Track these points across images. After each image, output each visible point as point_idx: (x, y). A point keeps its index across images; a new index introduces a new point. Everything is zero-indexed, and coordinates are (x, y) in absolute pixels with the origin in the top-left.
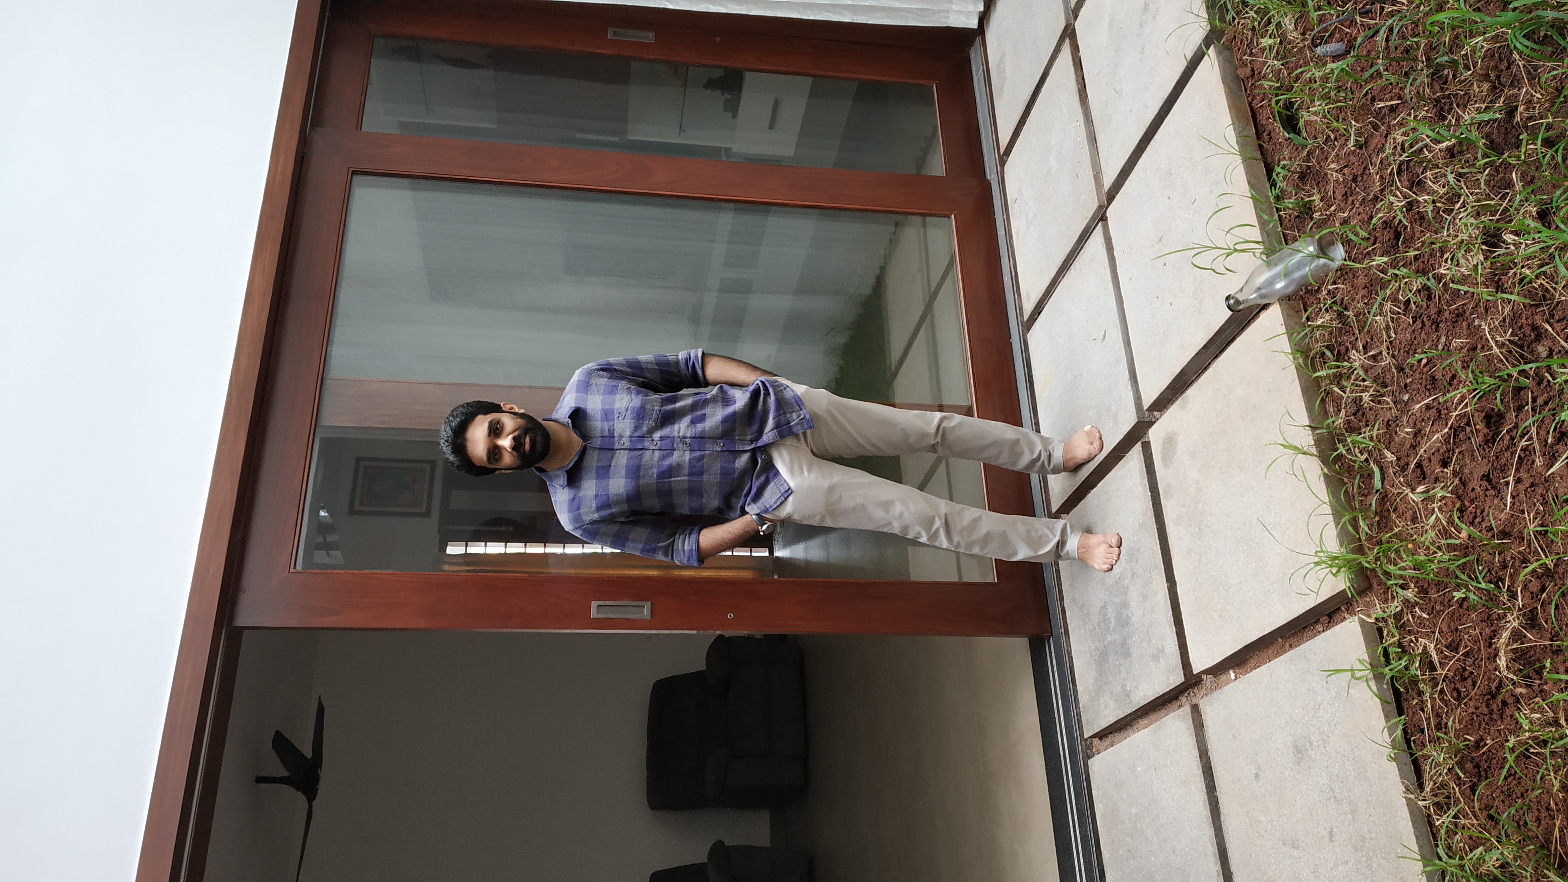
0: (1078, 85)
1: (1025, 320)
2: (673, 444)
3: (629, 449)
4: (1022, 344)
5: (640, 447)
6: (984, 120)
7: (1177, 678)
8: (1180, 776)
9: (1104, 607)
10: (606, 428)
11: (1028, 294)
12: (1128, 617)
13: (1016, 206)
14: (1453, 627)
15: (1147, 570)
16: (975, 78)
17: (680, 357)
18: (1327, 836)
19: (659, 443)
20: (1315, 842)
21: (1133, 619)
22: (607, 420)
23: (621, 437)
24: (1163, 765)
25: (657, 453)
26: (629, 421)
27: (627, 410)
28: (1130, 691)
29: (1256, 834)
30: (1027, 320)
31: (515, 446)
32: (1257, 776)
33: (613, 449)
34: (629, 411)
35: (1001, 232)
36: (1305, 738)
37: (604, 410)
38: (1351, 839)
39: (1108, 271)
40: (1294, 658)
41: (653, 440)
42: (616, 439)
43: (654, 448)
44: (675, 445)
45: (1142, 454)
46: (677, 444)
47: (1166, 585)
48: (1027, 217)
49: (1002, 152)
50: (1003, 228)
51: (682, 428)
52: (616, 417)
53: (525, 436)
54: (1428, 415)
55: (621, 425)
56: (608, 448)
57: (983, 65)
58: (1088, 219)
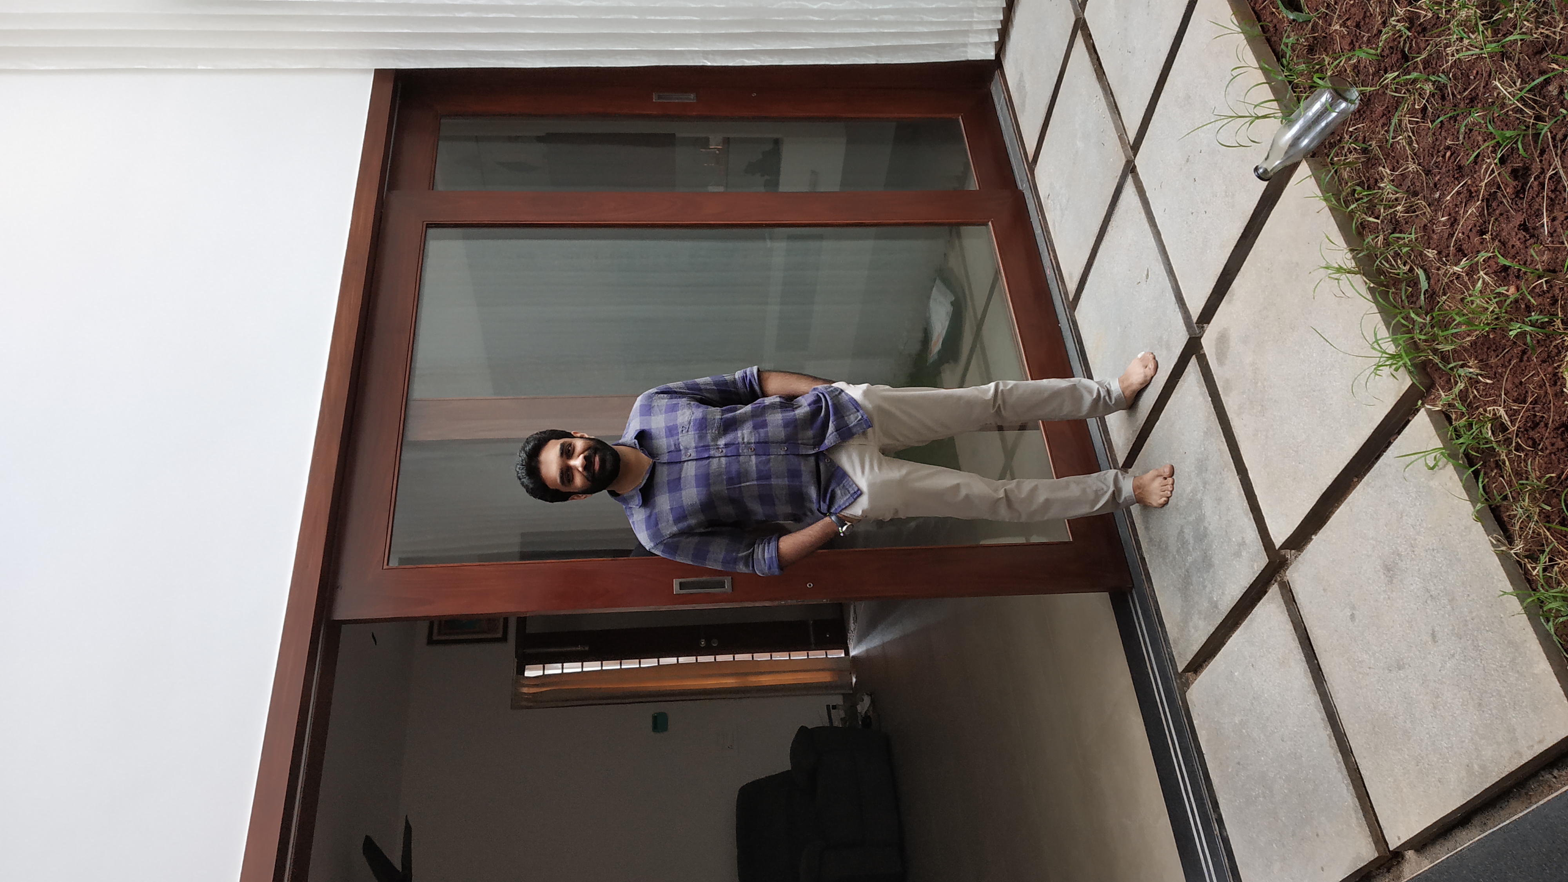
0: (1093, 66)
1: (1071, 300)
2: (738, 450)
3: (696, 460)
4: (1071, 324)
5: (706, 456)
6: (1010, 141)
7: (1262, 561)
8: (1278, 658)
9: (1181, 532)
10: (672, 443)
11: (1071, 274)
12: (1206, 528)
13: (1049, 201)
14: (1517, 381)
15: (1217, 473)
16: (998, 108)
17: (737, 377)
18: (1429, 639)
19: (724, 451)
20: (1419, 651)
21: (1211, 528)
22: (672, 436)
23: (687, 449)
24: (1260, 656)
25: (723, 460)
26: (693, 433)
27: (690, 423)
28: (1217, 601)
29: (1361, 676)
30: (1073, 299)
31: (586, 465)
32: (1353, 617)
33: (681, 462)
34: (692, 424)
35: (1038, 231)
36: (1393, 553)
37: (667, 427)
38: (1454, 629)
39: (1143, 215)
40: (1370, 481)
41: (718, 448)
42: (683, 452)
43: (720, 455)
44: (740, 451)
45: (1198, 365)
46: (743, 450)
47: (1237, 477)
48: (1061, 206)
49: (1030, 159)
50: (1040, 227)
51: (745, 434)
52: (680, 430)
53: (595, 456)
54: (1459, 199)
55: (685, 438)
56: (676, 463)
57: (1004, 93)
58: (1118, 178)
